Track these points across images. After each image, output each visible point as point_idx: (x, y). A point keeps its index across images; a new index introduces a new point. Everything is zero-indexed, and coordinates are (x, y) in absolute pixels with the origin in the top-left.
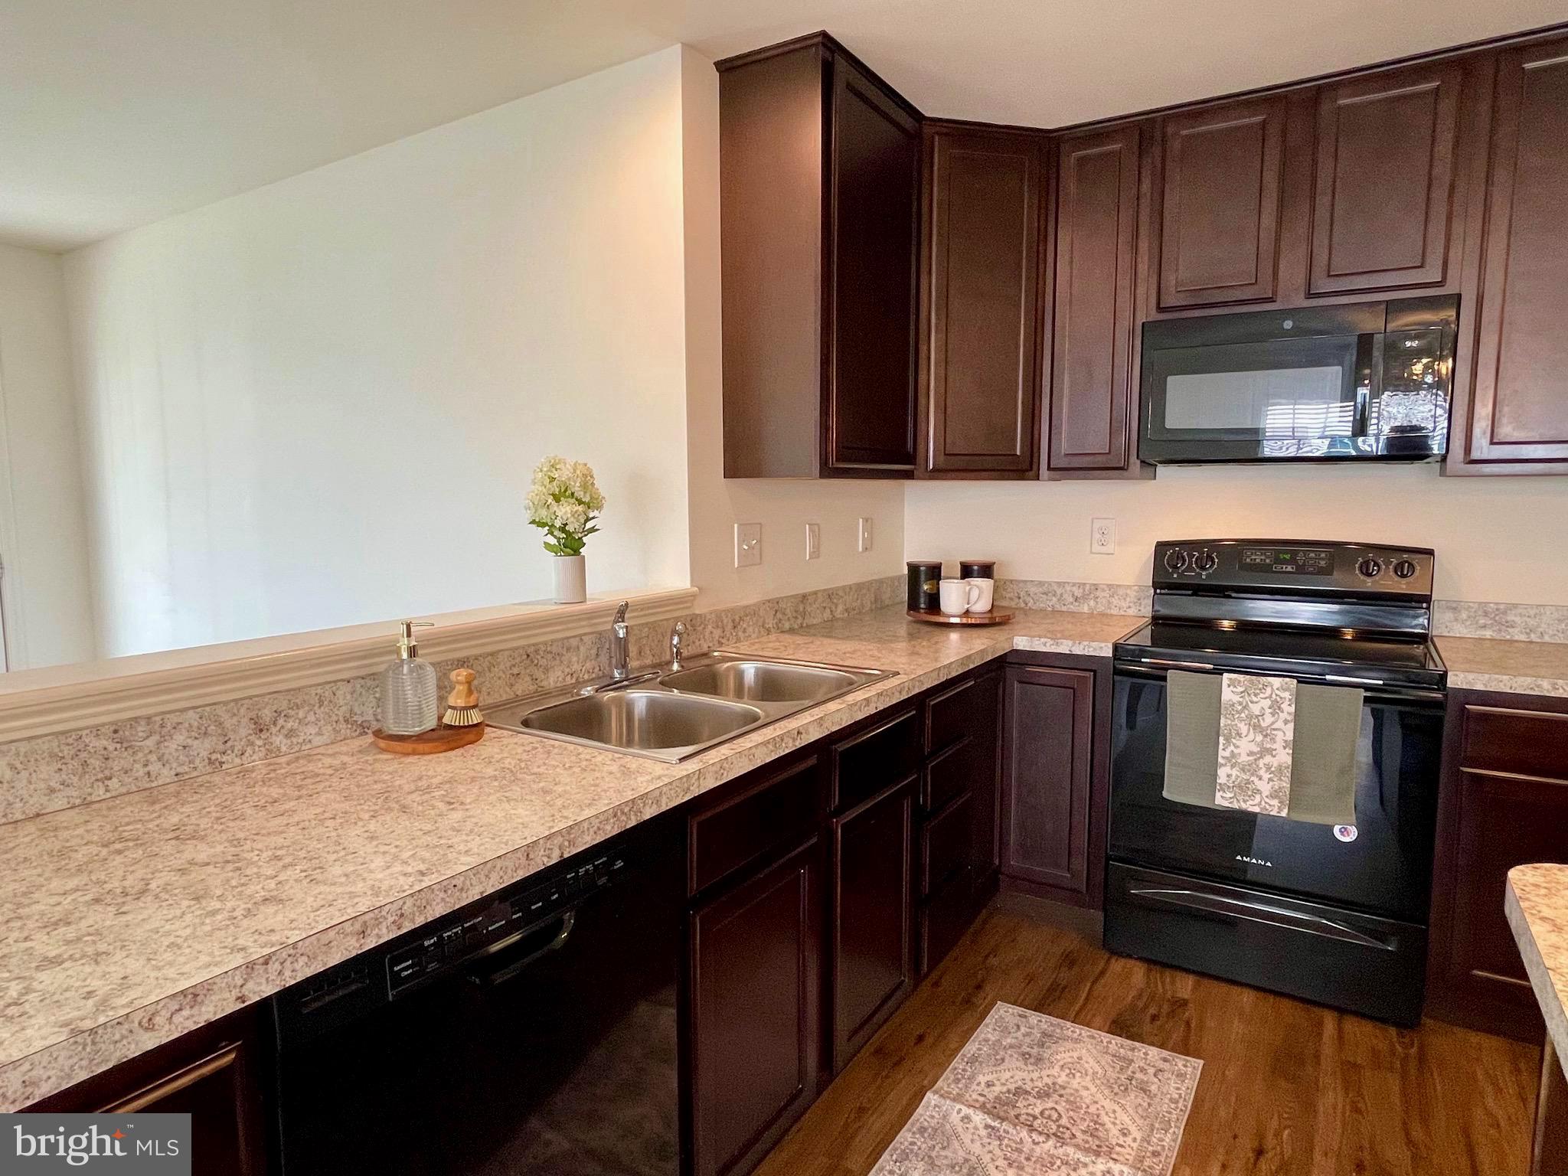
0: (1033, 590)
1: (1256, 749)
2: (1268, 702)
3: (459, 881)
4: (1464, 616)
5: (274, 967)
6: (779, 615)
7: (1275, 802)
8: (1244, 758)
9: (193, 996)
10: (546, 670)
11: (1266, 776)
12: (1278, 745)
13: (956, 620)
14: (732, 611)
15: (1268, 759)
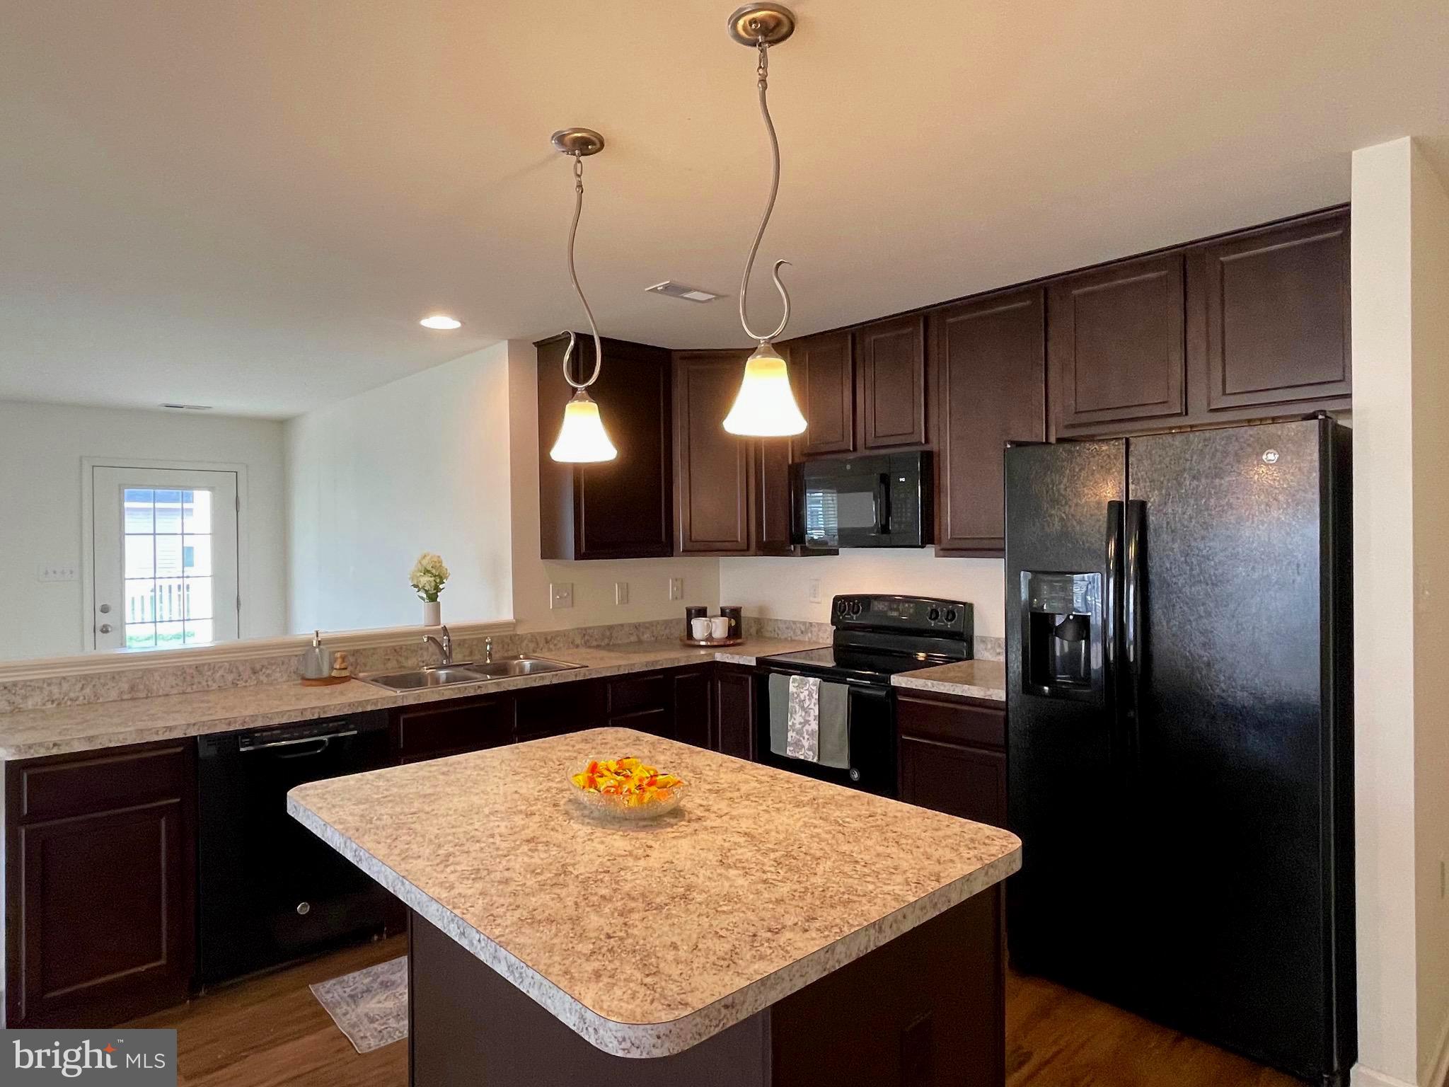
0: (781, 626)
1: (803, 721)
2: (807, 693)
3: (270, 716)
4: (989, 646)
5: (196, 727)
6: (586, 637)
7: (811, 753)
8: (798, 726)
9: (170, 729)
10: (407, 658)
11: (806, 737)
12: (811, 718)
13: (703, 643)
14: (545, 634)
15: (807, 727)
